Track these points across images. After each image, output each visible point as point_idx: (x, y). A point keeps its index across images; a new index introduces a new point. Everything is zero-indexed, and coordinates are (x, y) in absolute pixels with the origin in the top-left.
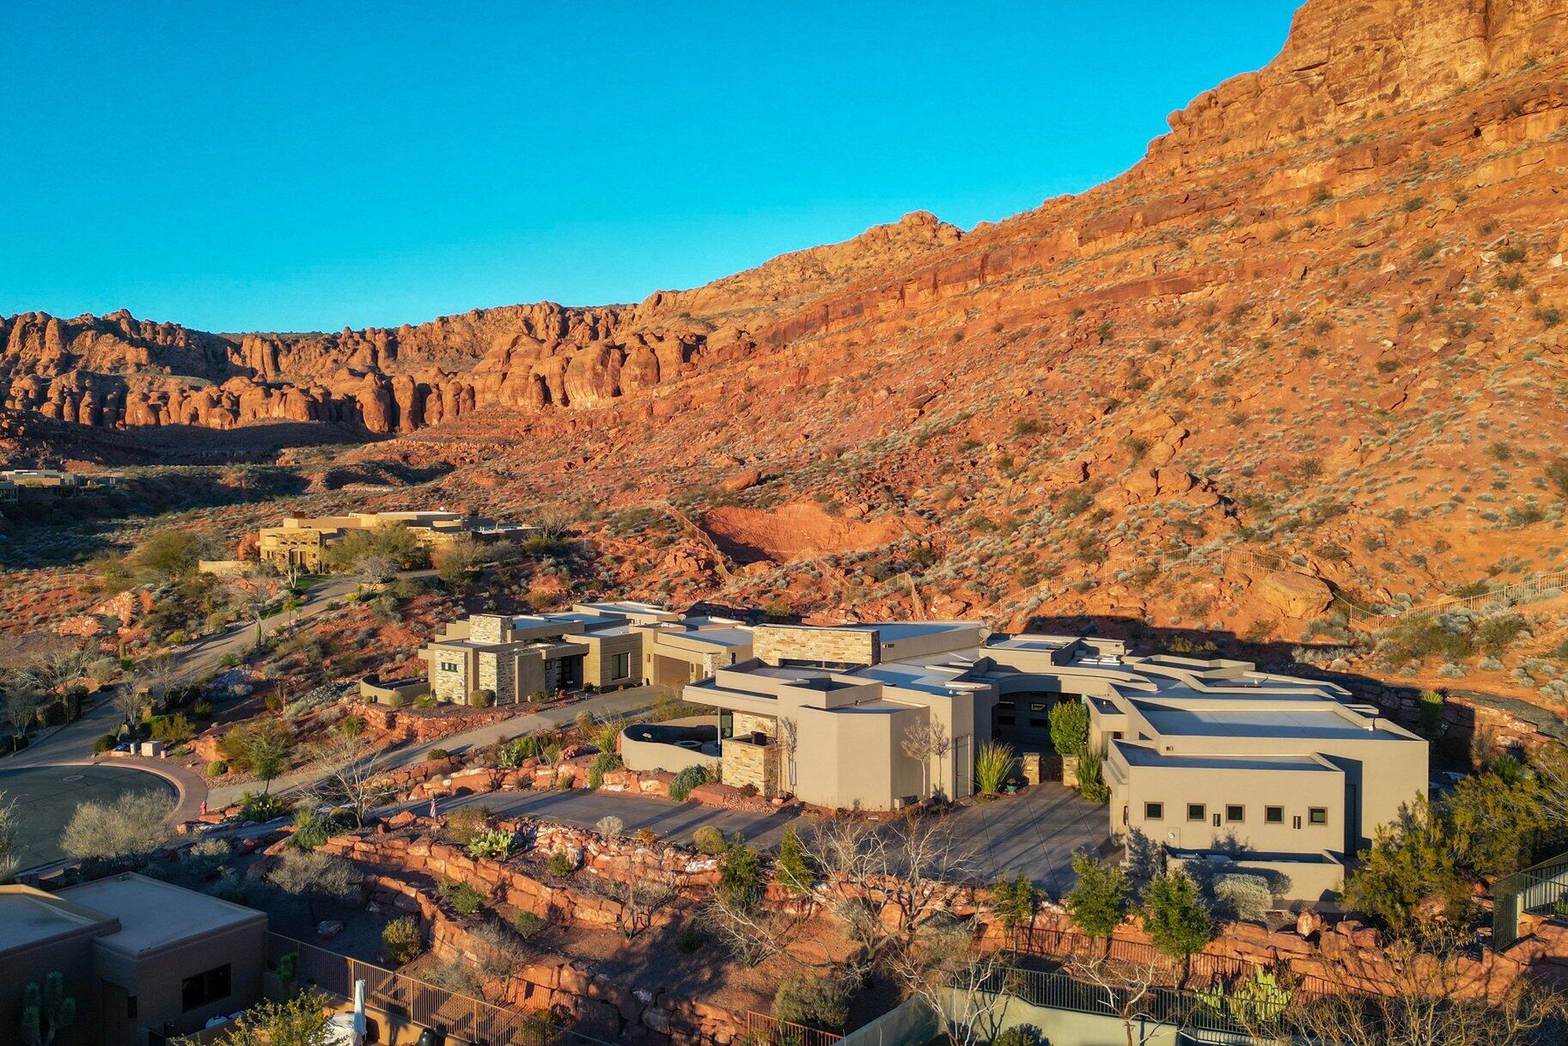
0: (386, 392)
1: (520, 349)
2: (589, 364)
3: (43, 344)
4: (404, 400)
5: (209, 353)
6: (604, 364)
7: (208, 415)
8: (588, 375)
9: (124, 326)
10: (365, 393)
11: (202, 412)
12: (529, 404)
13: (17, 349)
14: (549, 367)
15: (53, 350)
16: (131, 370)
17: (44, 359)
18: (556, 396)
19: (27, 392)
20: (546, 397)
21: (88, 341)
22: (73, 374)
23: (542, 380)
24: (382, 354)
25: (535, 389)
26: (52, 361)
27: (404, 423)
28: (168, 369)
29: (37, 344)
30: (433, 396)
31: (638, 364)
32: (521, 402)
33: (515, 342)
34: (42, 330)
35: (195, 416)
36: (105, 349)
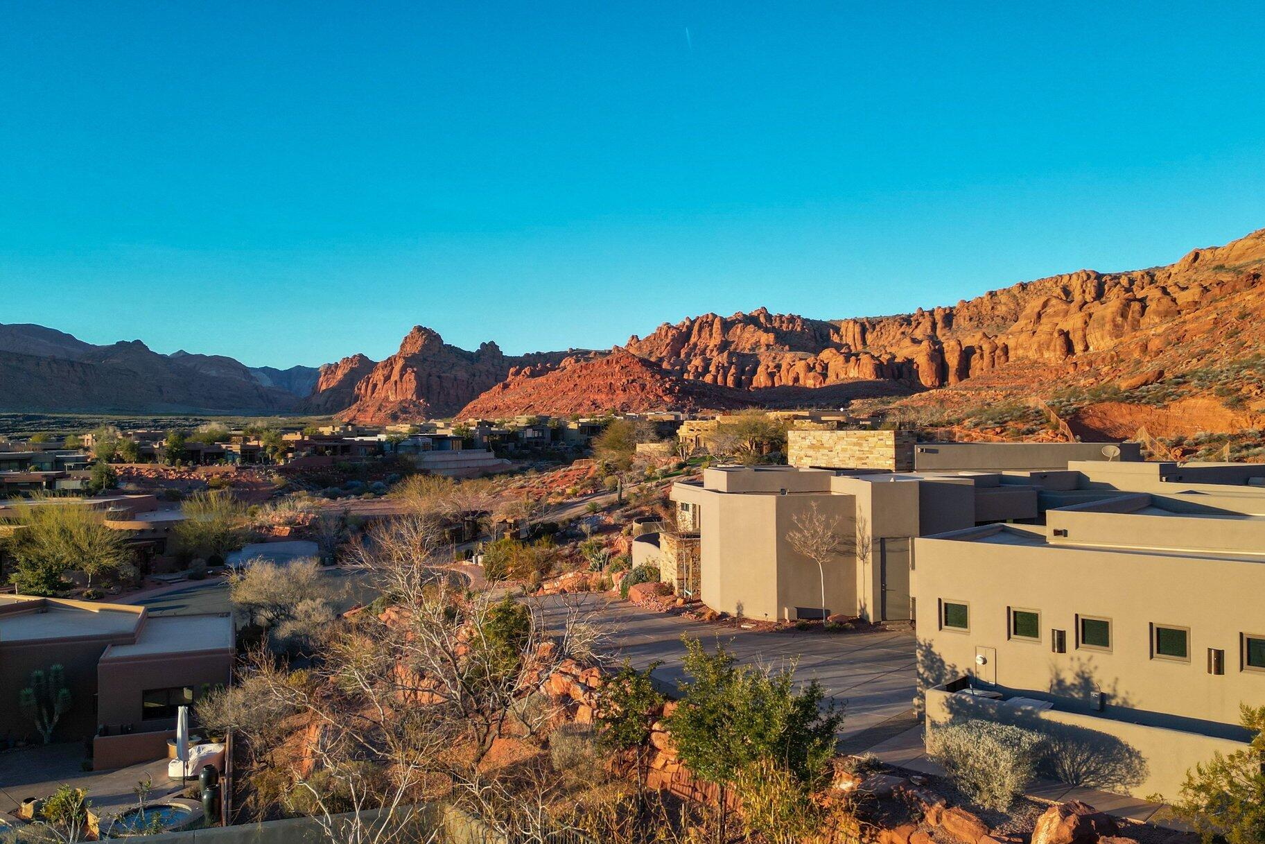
0: (937, 355)
1: (1049, 310)
2: (1109, 317)
3: (711, 335)
4: (953, 360)
5: (818, 335)
6: (1124, 315)
7: (806, 377)
8: (1108, 327)
9: (762, 319)
10: (921, 357)
11: (801, 376)
12: (1053, 356)
13: (696, 339)
14: (1073, 323)
15: (717, 339)
16: (763, 349)
17: (711, 346)
18: (1079, 348)
19: (697, 367)
20: (1069, 348)
21: (739, 330)
22: (725, 354)
23: (1065, 335)
24: (940, 325)
25: (1059, 342)
26: (716, 346)
27: (952, 378)
28: (787, 347)
29: (708, 336)
30: (977, 356)
31: (1158, 313)
32: (1046, 355)
33: (1045, 305)
34: (711, 325)
35: (796, 379)
36: (749, 336)
